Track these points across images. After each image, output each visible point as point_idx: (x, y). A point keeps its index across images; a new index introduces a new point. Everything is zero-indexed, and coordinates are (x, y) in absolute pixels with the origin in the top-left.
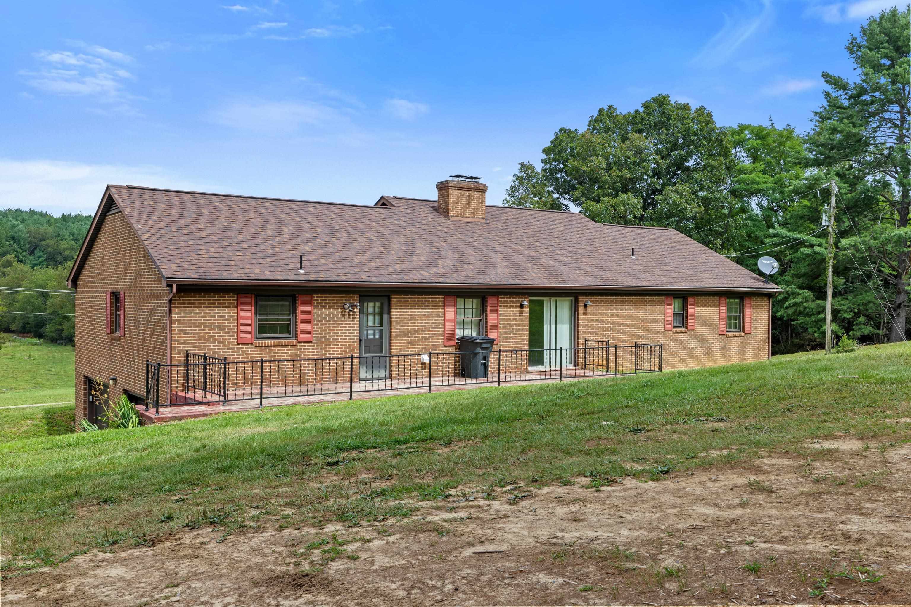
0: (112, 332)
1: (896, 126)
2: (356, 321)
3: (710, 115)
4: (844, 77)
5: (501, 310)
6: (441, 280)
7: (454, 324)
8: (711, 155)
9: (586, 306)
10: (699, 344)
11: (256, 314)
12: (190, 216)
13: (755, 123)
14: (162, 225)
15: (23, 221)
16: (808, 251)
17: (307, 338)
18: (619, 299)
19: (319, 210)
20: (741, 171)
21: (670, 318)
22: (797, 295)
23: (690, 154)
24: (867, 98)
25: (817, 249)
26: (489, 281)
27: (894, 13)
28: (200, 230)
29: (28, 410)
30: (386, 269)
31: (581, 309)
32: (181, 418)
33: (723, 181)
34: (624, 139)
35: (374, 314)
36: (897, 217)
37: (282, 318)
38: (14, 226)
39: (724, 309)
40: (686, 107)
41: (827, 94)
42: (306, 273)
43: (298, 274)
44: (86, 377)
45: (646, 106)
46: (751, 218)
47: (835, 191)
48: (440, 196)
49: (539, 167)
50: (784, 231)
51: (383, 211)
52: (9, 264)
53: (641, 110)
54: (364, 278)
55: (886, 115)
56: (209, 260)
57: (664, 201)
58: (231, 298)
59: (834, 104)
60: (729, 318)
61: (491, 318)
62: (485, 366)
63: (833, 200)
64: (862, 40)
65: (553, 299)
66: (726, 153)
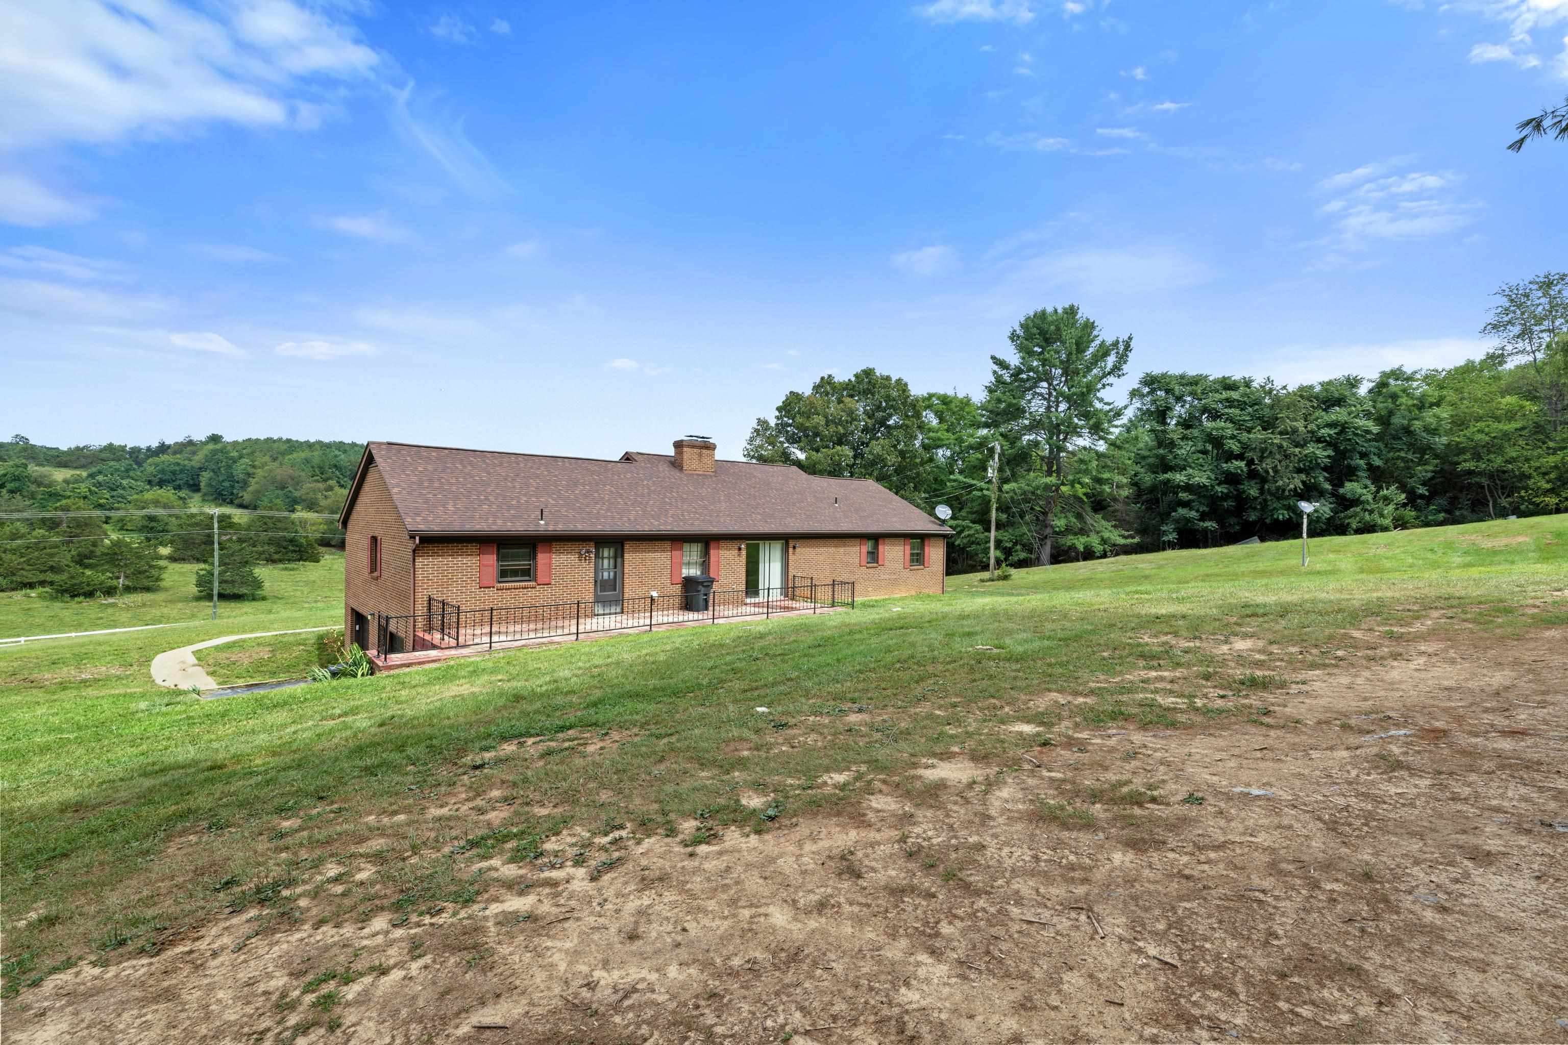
0: (372, 572)
1: (1045, 399)
2: (592, 564)
3: (906, 385)
4: (1007, 359)
5: (722, 552)
6: (669, 528)
7: (681, 565)
8: (907, 416)
9: (794, 548)
10: (887, 577)
11: (498, 560)
12: (443, 471)
13: (941, 391)
14: (414, 479)
15: (345, 452)
16: (979, 493)
17: (546, 580)
18: (821, 542)
19: (567, 465)
20: (930, 430)
21: (864, 555)
22: (970, 528)
23: (890, 416)
24: (1024, 376)
25: (985, 492)
26: (711, 528)
27: (1044, 313)
28: (451, 484)
29: (303, 636)
30: (621, 519)
31: (791, 550)
32: (408, 665)
33: (915, 438)
34: (840, 401)
35: (609, 558)
36: (1045, 468)
37: (522, 564)
38: (336, 456)
39: (908, 548)
40: (888, 378)
41: (995, 372)
42: (546, 524)
43: (539, 525)
44: (353, 609)
45: (857, 376)
46: (937, 467)
47: (998, 449)
48: (676, 453)
49: (773, 422)
50: (961, 478)
51: (626, 466)
52: (331, 489)
53: (853, 379)
54: (599, 527)
55: (1038, 390)
56: (455, 513)
57: (870, 452)
58: (474, 548)
59: (999, 380)
60: (912, 555)
61: (713, 558)
62: (706, 601)
63: (996, 457)
64: (1020, 332)
65: (767, 542)
66: (918, 415)
